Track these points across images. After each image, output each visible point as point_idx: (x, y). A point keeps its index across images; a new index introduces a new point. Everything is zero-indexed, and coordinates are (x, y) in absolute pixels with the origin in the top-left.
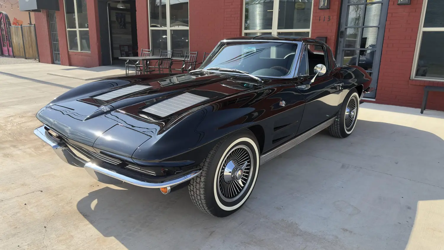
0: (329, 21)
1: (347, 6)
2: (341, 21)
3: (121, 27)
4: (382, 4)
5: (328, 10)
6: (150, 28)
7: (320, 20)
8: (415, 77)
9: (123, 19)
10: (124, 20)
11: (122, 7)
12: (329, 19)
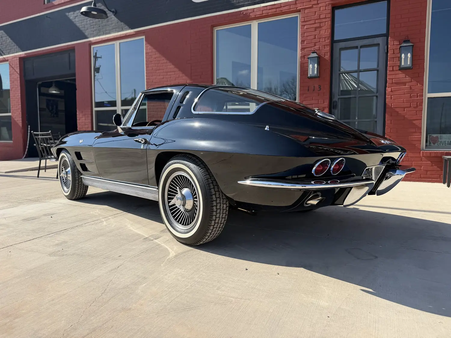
0: (320, 90)
1: (338, 74)
2: (333, 90)
3: (52, 115)
4: (378, 71)
5: (318, 78)
6: (95, 109)
7: (308, 90)
8: (425, 148)
9: (55, 106)
10: (57, 107)
11: (55, 91)
12: (319, 89)
